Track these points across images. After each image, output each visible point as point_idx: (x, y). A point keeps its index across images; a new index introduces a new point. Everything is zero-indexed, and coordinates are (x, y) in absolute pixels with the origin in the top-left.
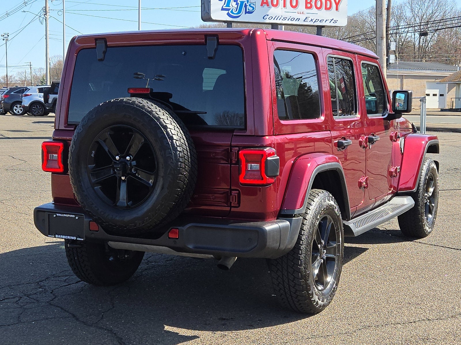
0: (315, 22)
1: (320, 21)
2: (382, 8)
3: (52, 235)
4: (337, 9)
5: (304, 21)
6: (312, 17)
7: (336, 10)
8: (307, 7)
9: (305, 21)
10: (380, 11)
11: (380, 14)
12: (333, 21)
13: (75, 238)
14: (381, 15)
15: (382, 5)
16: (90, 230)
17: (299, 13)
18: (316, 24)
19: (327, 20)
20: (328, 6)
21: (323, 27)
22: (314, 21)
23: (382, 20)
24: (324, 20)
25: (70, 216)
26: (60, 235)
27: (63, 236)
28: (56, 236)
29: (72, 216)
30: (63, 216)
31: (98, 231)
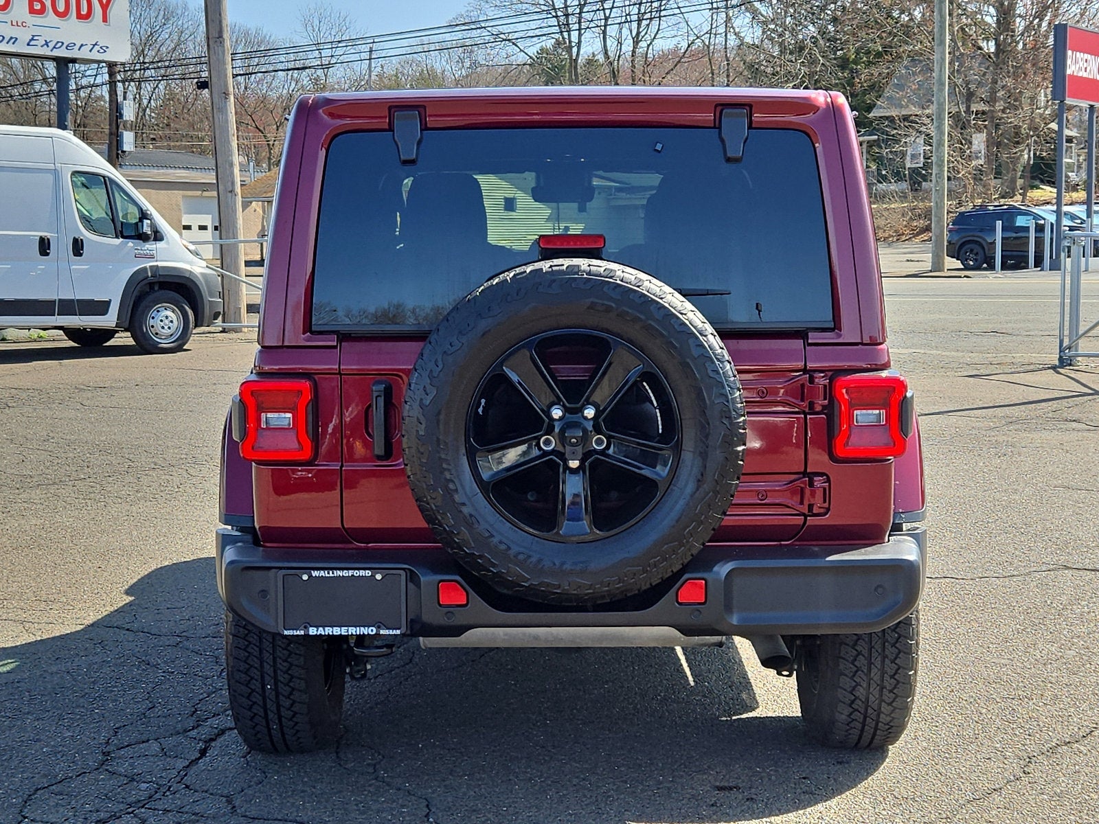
0: (54, 47)
1: (68, 46)
2: (220, 22)
3: (297, 630)
4: (105, 19)
5: (28, 45)
6: (48, 35)
7: (103, 21)
8: (32, 11)
9: (31, 43)
10: (218, 29)
11: (217, 36)
12: (97, 48)
13: (372, 631)
14: (221, 39)
15: (220, 15)
16: (440, 605)
17: (14, 23)
18: (56, 53)
19: (82, 45)
20: (84, 11)
21: (74, 61)
22: (51, 45)
23: (224, 51)
24: (75, 44)
25: (356, 573)
26: (324, 627)
27: (335, 628)
28: (313, 631)
29: (362, 573)
30: (331, 575)
31: (466, 605)
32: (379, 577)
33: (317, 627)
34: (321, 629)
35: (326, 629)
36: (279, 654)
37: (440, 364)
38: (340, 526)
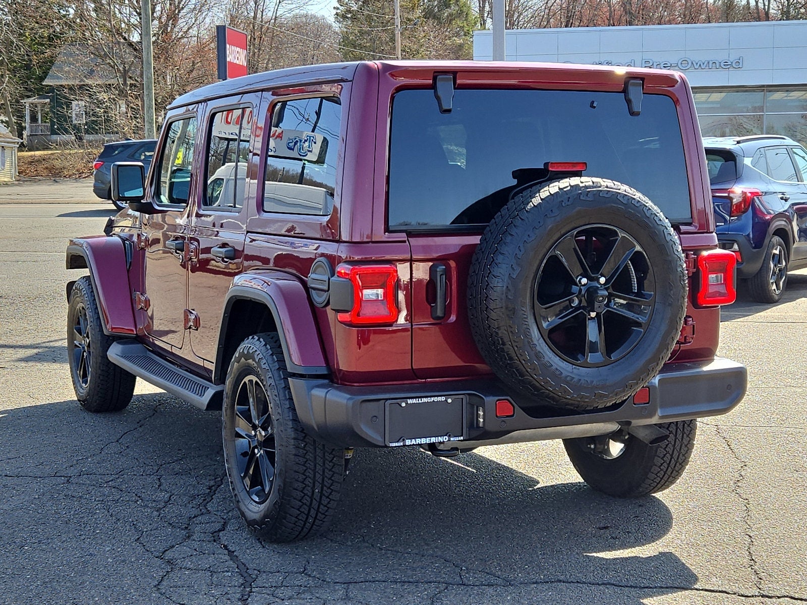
13: (445, 439)
16: (497, 417)
25: (436, 399)
27: (422, 439)
28: (408, 442)
29: (439, 399)
30: (420, 402)
31: (513, 416)
32: (450, 401)
33: (411, 439)
34: (413, 440)
35: (417, 440)
36: (327, 466)
37: (522, 249)
38: (410, 368)
